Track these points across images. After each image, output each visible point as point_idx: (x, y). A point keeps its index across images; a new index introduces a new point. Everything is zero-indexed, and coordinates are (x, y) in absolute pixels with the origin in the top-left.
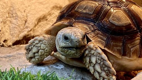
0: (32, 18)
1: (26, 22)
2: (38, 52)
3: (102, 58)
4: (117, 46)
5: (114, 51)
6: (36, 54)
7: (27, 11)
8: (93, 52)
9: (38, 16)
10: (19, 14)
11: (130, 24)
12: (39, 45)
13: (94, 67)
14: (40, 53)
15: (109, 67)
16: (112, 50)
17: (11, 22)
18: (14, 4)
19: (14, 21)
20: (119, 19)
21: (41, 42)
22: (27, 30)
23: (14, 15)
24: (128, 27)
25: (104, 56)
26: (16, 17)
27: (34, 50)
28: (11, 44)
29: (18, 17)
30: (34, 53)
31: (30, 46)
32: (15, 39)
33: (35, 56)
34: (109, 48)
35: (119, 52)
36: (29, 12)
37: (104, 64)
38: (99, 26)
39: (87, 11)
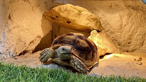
0: (28, 42)
1: (25, 43)
2: (46, 56)
3: (79, 62)
5: (83, 58)
6: (45, 57)
7: (26, 38)
8: (75, 60)
9: (31, 41)
10: (23, 39)
11: (88, 47)
12: (47, 52)
13: (76, 66)
14: (47, 56)
15: (83, 65)
16: (82, 58)
17: (19, 43)
18: (21, 35)
19: (20, 43)
20: (84, 44)
21: (48, 51)
22: (25, 47)
23: (21, 40)
24: (88, 48)
25: (80, 61)
26: (21, 41)
27: (44, 54)
29: (22, 41)
30: (44, 56)
31: (42, 52)
32: (20, 52)
33: (44, 57)
34: (81, 57)
35: (84, 58)
37: (80, 64)
38: (75, 47)
39: (69, 40)
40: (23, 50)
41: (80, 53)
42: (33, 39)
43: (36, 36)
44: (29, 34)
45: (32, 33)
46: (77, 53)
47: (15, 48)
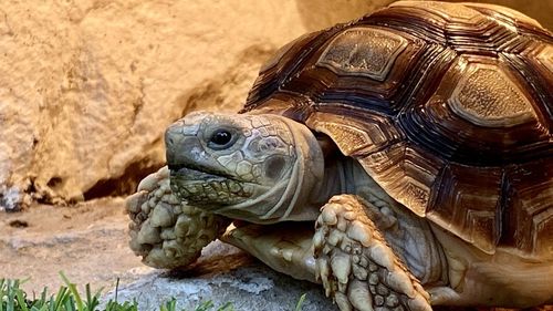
0: (162, 96)
1: (138, 107)
2: (171, 225)
4: (477, 206)
5: (466, 227)
6: (166, 234)
7: (141, 68)
9: (186, 85)
10: (111, 77)
11: (532, 122)
13: (347, 294)
14: (178, 230)
15: (401, 293)
16: (457, 223)
17: (78, 108)
18: (92, 38)
19: (92, 105)
20: (487, 101)
22: (141, 139)
23: (93, 82)
24: (522, 130)
26: (101, 90)
27: (159, 216)
28: (78, 193)
29: (106, 88)
30: (160, 229)
31: (143, 199)
32: (95, 175)
33: (162, 241)
34: (445, 215)
35: (486, 228)
36: (149, 72)
38: (408, 124)
39: (362, 68)
40: (121, 159)
41: (443, 175)
42: (210, 74)
43: (240, 47)
44: (169, 30)
45: (198, 27)
46: (416, 176)
47: (29, 139)
